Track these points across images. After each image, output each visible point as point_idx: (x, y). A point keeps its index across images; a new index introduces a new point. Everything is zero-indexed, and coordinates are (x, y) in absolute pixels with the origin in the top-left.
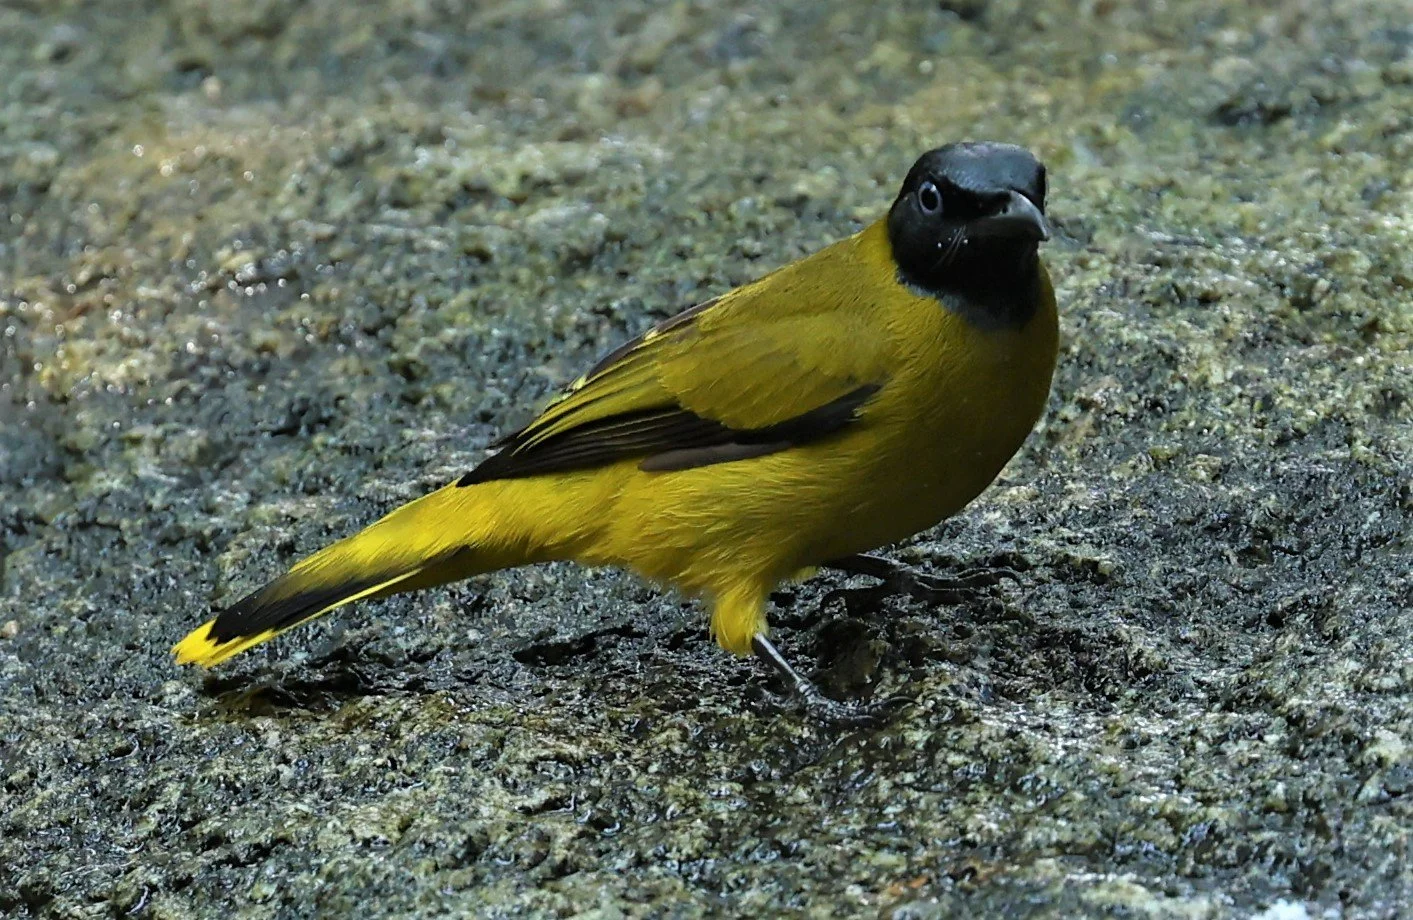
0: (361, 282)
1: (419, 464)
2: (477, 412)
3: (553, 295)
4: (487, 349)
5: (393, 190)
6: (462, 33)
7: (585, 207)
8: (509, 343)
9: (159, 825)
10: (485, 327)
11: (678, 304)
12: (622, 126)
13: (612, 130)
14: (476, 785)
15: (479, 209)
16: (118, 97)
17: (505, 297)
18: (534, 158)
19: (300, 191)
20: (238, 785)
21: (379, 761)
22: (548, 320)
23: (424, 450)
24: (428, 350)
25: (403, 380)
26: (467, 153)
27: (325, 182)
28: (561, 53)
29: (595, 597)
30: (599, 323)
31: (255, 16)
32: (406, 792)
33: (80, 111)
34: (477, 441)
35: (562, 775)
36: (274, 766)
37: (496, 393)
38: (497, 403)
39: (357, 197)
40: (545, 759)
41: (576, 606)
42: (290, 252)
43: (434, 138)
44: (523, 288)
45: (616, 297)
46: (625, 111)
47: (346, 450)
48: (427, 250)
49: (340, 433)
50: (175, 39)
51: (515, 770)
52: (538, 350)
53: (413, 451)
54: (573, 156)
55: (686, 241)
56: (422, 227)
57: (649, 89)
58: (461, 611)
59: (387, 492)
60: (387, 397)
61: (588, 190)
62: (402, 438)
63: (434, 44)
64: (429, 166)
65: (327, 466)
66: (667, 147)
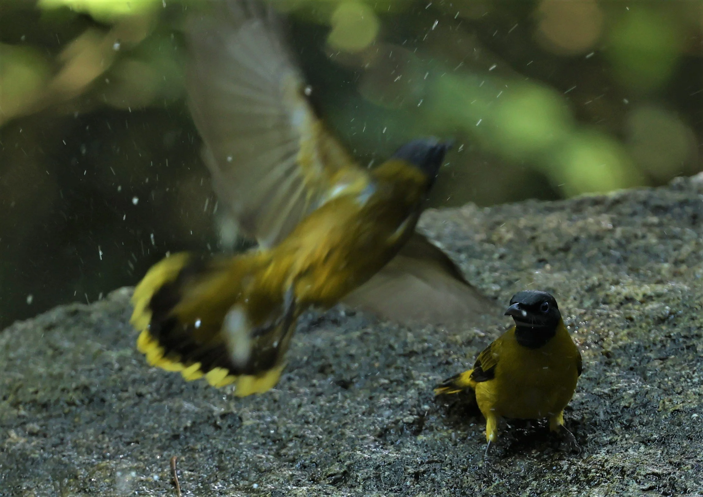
0: (593, 327)
1: (611, 383)
2: (629, 367)
3: (653, 331)
4: (632, 348)
5: (604, 299)
6: (626, 251)
7: (663, 304)
8: (639, 346)
9: (530, 494)
10: (632, 341)
11: (692, 334)
12: (675, 279)
13: (671, 280)
14: (628, 482)
15: (630, 305)
16: (519, 270)
17: (638, 332)
18: (647, 289)
19: (575, 299)
20: (554, 482)
21: (598, 475)
22: (651, 339)
23: (612, 379)
24: (614, 348)
25: (606, 358)
26: (626, 287)
27: (583, 296)
28: (656, 257)
29: (665, 424)
30: (667, 340)
31: (561, 245)
32: (606, 484)
33: (507, 274)
34: (629, 376)
35: (654, 479)
36: (565, 476)
37: (635, 361)
38: (635, 364)
39: (592, 301)
40: (649, 474)
41: (659, 428)
42: (571, 318)
43: (616, 283)
44: (643, 329)
45: (672, 332)
46: (676, 274)
47: (588, 379)
48: (614, 317)
49: (586, 374)
50: (537, 252)
51: (640, 477)
52: (648, 348)
53: (609, 379)
54: (660, 288)
55: (694, 315)
56: (612, 310)
57: (683, 268)
58: (624, 429)
59: (601, 392)
60: (601, 363)
61: (664, 299)
62: (606, 375)
63: (617, 254)
64: (615, 291)
65: (583, 384)
66: (689, 286)
